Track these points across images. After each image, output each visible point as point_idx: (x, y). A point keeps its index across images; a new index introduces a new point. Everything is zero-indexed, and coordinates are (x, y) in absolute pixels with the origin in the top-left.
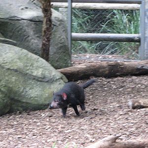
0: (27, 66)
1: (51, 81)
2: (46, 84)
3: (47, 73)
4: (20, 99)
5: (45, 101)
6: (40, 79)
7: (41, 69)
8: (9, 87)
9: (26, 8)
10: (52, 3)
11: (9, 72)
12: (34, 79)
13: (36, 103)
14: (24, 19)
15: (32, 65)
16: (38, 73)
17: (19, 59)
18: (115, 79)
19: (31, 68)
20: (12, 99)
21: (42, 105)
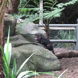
0: (43, 54)
1: (54, 60)
2: (51, 61)
3: (52, 57)
4: (41, 67)
5: (51, 68)
6: (49, 59)
7: (49, 55)
8: (37, 63)
9: (33, 30)
10: (49, 28)
11: (37, 56)
12: (47, 59)
13: (48, 69)
14: (33, 34)
15: (46, 53)
16: (48, 56)
17: (40, 51)
18: (72, 58)
19: (45, 54)
20: (39, 68)
21: (50, 70)
